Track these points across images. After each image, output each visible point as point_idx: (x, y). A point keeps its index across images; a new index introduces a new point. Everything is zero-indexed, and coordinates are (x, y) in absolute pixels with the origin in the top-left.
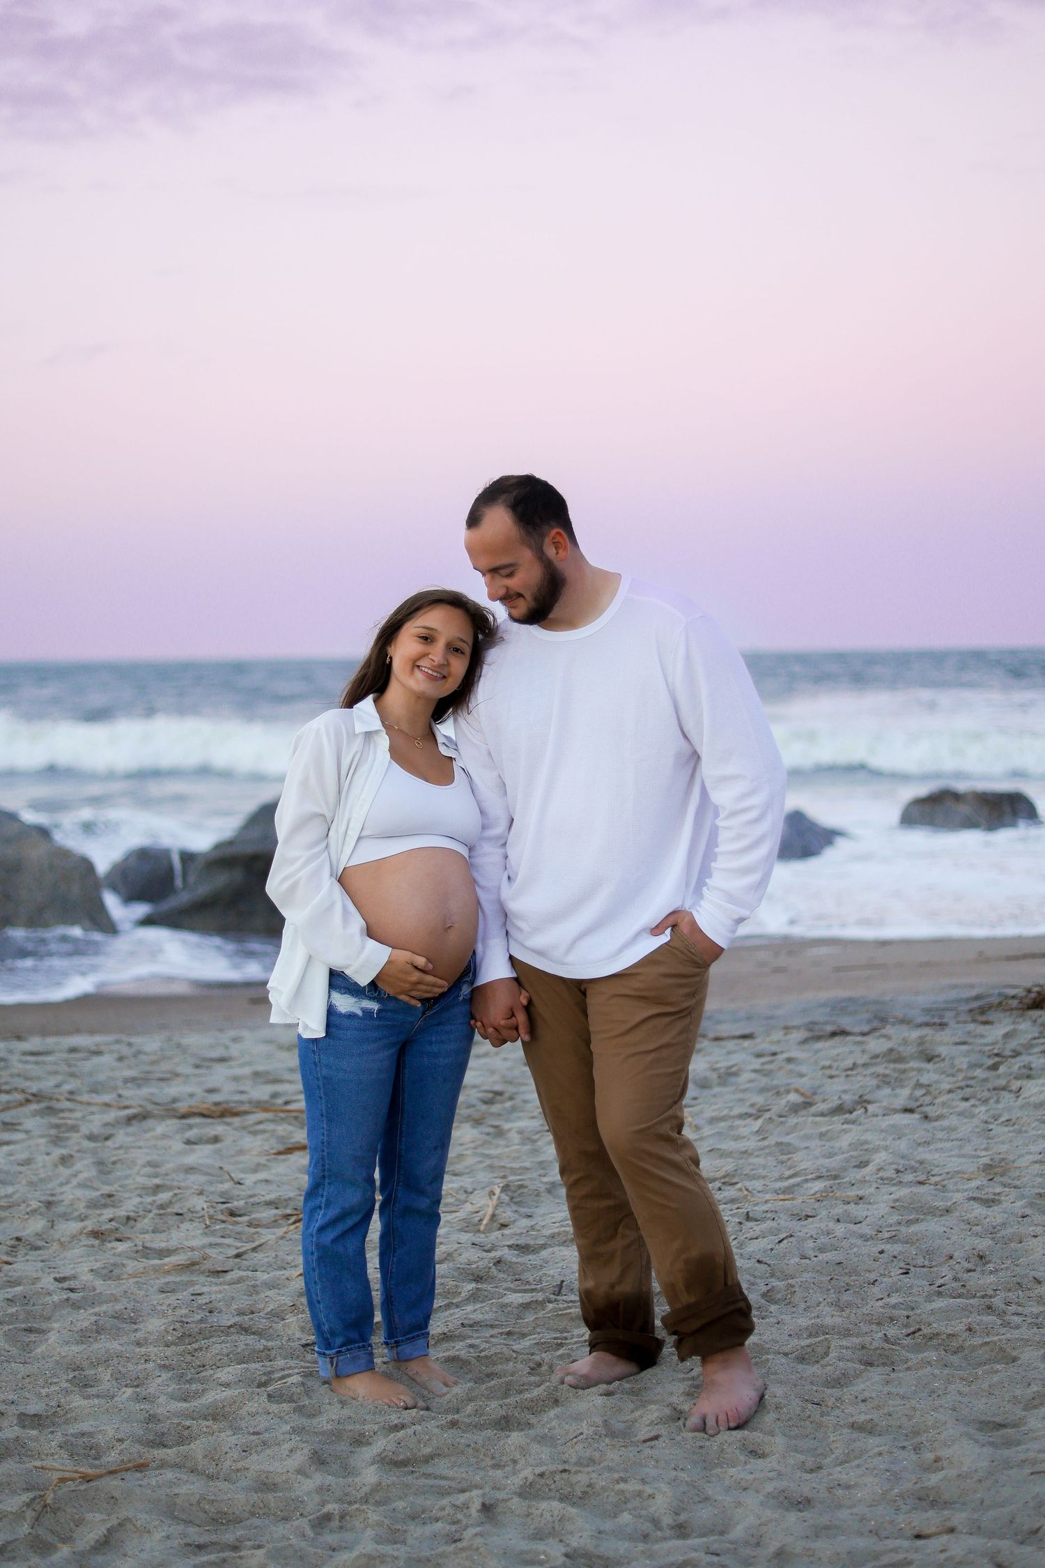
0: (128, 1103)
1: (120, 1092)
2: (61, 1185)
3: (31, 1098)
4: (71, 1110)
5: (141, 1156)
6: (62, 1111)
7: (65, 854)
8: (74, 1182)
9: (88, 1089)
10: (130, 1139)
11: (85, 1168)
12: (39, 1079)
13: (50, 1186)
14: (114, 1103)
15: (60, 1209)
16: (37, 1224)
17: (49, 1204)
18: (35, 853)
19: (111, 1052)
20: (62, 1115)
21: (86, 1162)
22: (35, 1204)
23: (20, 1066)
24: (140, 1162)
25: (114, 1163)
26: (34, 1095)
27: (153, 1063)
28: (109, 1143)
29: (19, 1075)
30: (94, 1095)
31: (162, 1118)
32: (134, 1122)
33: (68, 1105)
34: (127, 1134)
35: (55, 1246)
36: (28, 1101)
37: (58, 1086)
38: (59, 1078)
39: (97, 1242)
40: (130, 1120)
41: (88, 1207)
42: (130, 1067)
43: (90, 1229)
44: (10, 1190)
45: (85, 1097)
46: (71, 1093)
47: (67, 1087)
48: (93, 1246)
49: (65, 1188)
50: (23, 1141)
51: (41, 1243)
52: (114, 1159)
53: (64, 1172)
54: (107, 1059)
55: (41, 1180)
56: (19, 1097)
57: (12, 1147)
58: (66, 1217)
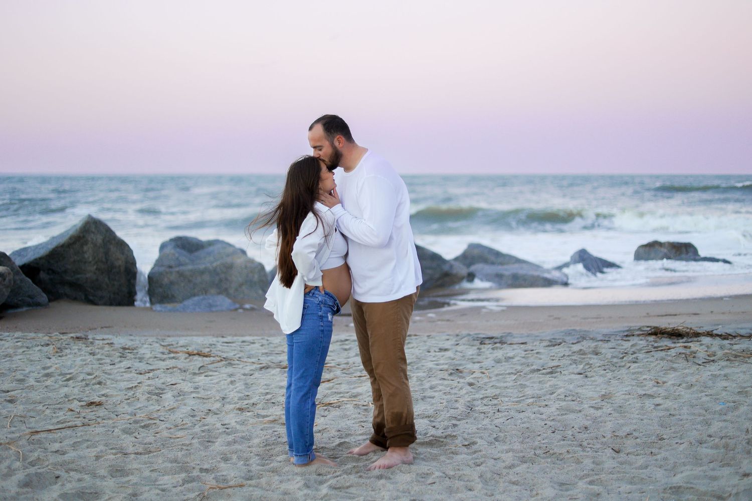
0: (261, 362)
1: (259, 358)
2: (229, 392)
3: (223, 359)
4: (238, 364)
5: (263, 382)
6: (235, 364)
7: (252, 261)
8: (235, 390)
9: (247, 356)
10: (261, 375)
11: (240, 386)
12: (227, 352)
13: (226, 392)
14: (256, 362)
15: (228, 400)
16: (218, 405)
17: (223, 399)
18: (239, 261)
19: (259, 343)
20: (234, 366)
21: (240, 383)
22: (218, 398)
23: (221, 347)
24: (262, 384)
25: (252, 384)
26: (224, 358)
27: (275, 347)
28: (251, 377)
29: (219, 351)
30: (249, 359)
31: (274, 368)
32: (263, 369)
33: (237, 362)
34: (259, 374)
35: (224, 413)
36: (221, 360)
37: (234, 355)
38: (236, 352)
39: (240, 412)
40: (261, 369)
41: (238, 400)
42: (265, 349)
43: (238, 407)
44: (209, 393)
45: (245, 360)
46: (240, 358)
47: (238, 356)
48: (238, 413)
49: (231, 393)
50: (218, 375)
51: (218, 412)
52: (252, 382)
53: (231, 387)
54: (257, 345)
55: (222, 390)
56: (218, 359)
57: (212, 377)
58: (229, 403)
